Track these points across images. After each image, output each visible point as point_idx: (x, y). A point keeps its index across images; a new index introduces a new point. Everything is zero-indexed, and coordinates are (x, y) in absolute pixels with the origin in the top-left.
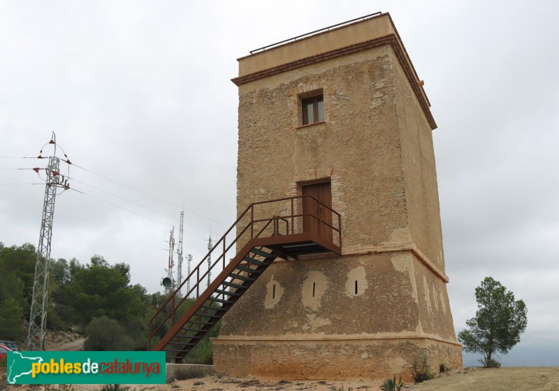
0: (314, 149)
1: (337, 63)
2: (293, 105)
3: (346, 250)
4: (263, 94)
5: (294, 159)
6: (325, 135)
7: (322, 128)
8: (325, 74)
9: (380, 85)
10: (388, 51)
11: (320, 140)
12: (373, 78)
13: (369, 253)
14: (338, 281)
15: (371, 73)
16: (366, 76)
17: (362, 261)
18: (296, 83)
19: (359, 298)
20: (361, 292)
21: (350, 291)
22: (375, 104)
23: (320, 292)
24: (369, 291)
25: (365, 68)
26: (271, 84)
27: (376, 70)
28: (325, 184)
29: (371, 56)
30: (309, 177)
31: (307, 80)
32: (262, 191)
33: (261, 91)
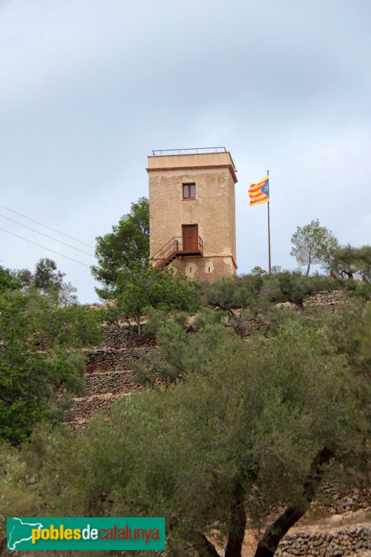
0: (190, 210)
1: (203, 172)
2: (179, 187)
3: (205, 255)
4: (163, 179)
5: (180, 214)
6: (196, 205)
7: (194, 202)
8: (196, 176)
9: (222, 186)
10: (227, 171)
11: (193, 207)
12: (219, 182)
13: (215, 257)
14: (202, 267)
15: (219, 180)
16: (216, 181)
17: (211, 259)
18: (181, 177)
19: (210, 274)
20: (211, 271)
21: (206, 271)
22: (219, 195)
23: (193, 271)
24: (215, 271)
25: (216, 177)
26: (168, 175)
27: (221, 179)
28: (195, 226)
29: (219, 171)
30: (188, 223)
31: (187, 177)
32: (164, 226)
33: (163, 177)
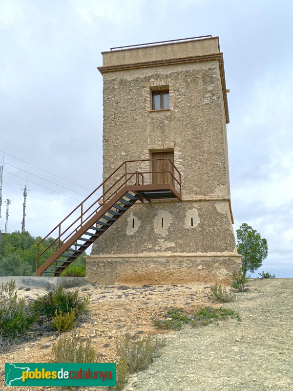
0: (162, 128)
1: (180, 69)
2: (146, 94)
3: (185, 197)
4: (122, 82)
5: (147, 133)
6: (170, 119)
7: (168, 114)
8: (171, 75)
9: (210, 88)
10: (216, 65)
11: (166, 122)
12: (205, 83)
13: (201, 200)
14: (180, 218)
15: (204, 79)
16: (201, 81)
17: (195, 205)
18: (148, 79)
19: (194, 229)
20: (195, 225)
21: (188, 225)
22: (205, 101)
23: (167, 225)
24: (201, 225)
25: (200, 75)
26: (129, 76)
27: (207, 78)
28: (170, 152)
29: (205, 67)
30: (158, 147)
31: (157, 77)
32: (123, 153)
33: (122, 80)
